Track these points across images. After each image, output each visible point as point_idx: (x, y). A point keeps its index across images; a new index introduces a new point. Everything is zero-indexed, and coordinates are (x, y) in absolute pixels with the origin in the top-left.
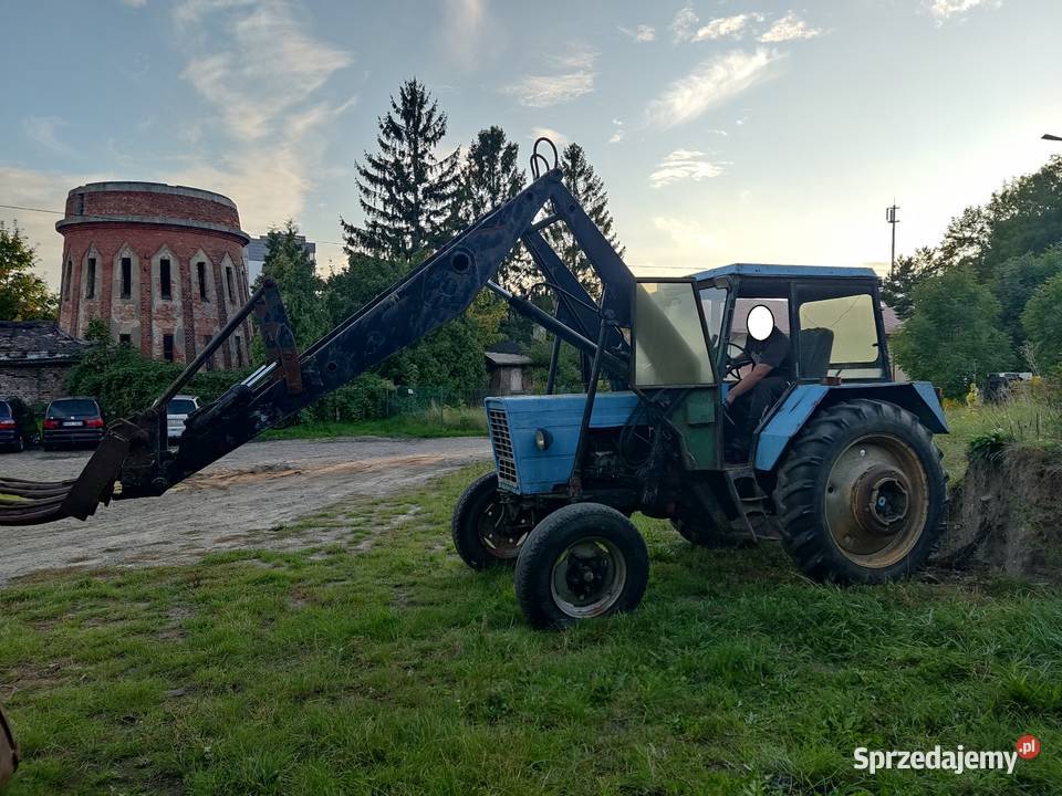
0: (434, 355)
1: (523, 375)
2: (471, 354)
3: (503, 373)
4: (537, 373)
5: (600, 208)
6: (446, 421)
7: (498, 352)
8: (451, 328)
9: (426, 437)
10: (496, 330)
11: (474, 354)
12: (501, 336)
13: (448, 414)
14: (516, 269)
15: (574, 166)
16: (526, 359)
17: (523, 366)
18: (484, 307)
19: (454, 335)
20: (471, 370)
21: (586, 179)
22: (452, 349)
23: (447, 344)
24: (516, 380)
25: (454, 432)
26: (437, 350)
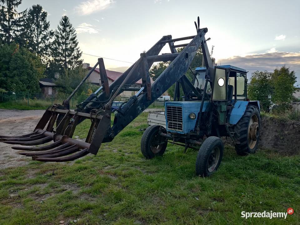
0: (20, 81)
1: (53, 89)
2: (35, 81)
3: (46, 88)
4: (58, 89)
5: (74, 38)
6: (30, 104)
7: (43, 81)
8: (27, 72)
9: (23, 110)
10: (43, 74)
11: (36, 82)
12: (45, 76)
13: (31, 102)
14: (46, 54)
15: (65, 23)
16: (54, 84)
17: (53, 87)
18: (37, 65)
19: (28, 74)
20: (35, 87)
21: (69, 28)
22: (27, 79)
23: (26, 77)
24: (50, 91)
25: (34, 108)
26: (22, 79)
